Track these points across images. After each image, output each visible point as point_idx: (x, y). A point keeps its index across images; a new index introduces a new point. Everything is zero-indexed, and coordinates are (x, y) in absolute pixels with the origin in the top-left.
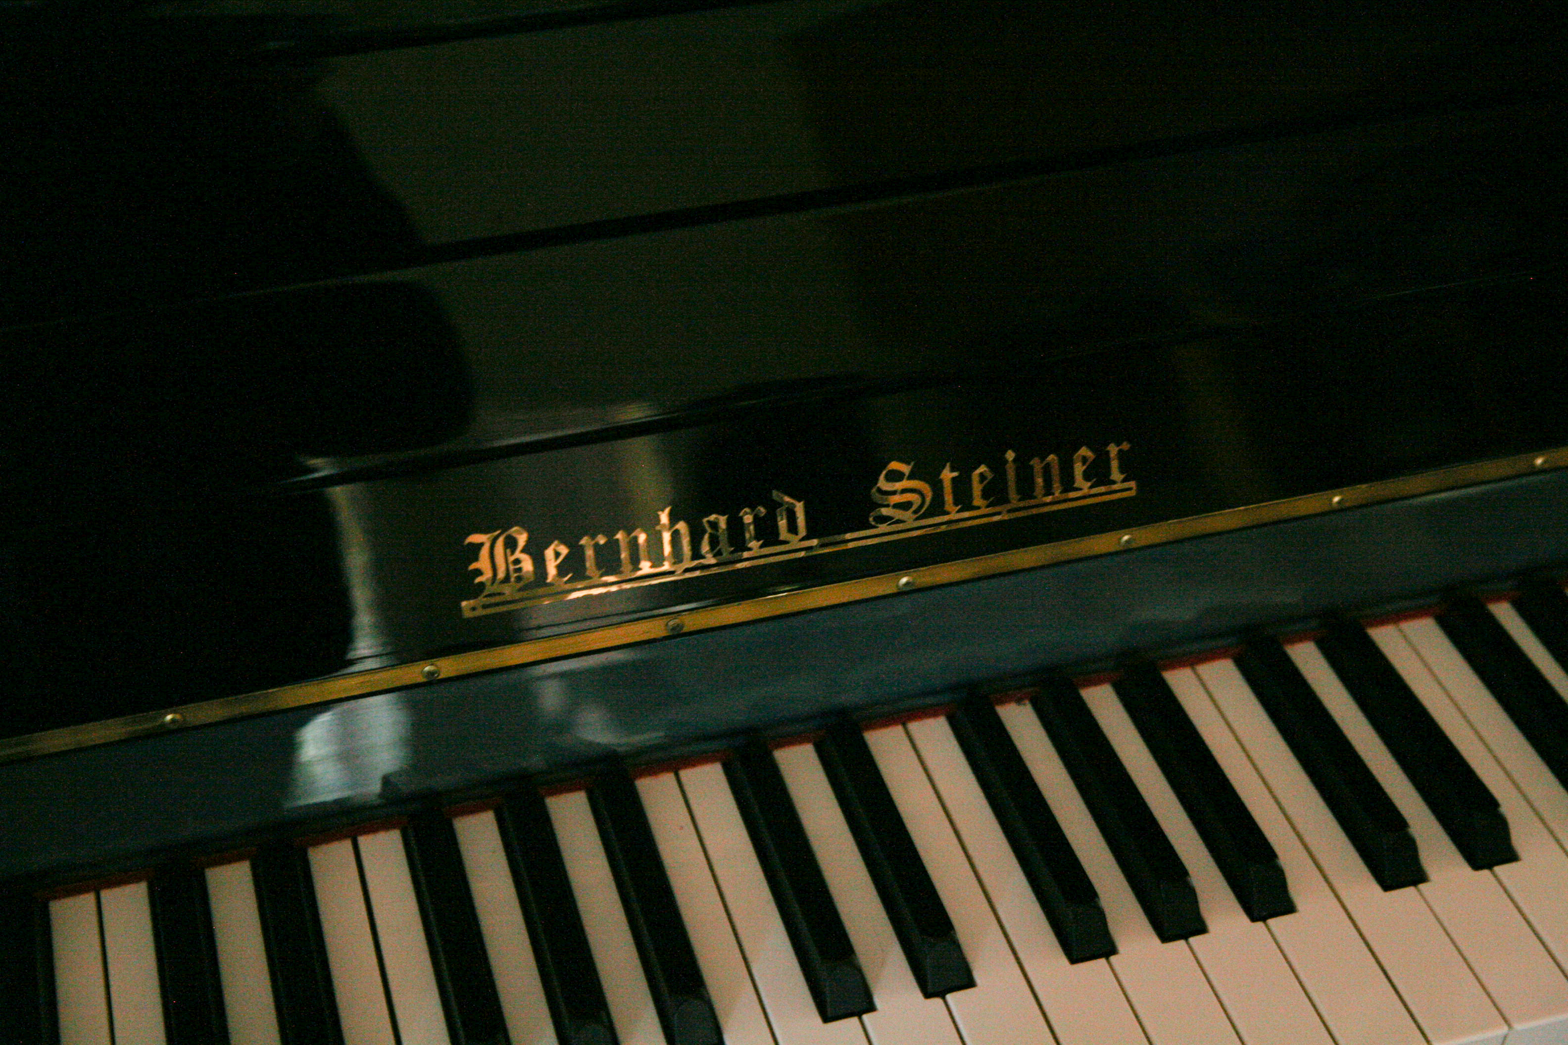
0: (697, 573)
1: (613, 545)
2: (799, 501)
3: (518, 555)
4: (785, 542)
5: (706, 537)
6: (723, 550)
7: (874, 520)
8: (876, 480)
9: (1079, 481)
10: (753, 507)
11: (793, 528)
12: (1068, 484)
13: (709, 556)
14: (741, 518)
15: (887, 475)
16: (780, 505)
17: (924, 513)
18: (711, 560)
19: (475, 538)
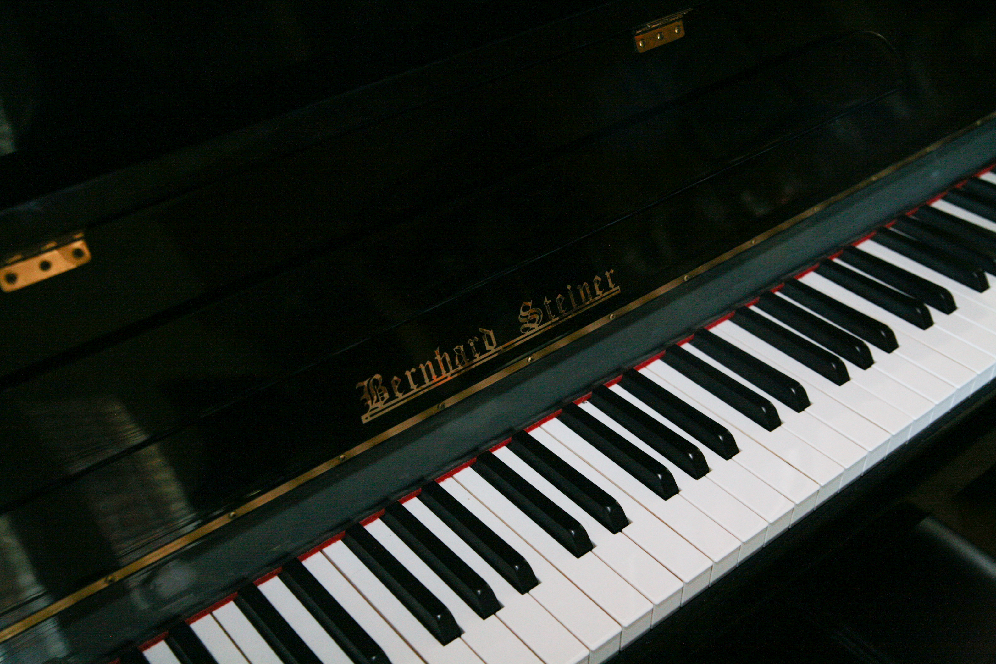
0: (456, 375)
1: (419, 371)
2: (490, 330)
3: (380, 387)
4: (490, 351)
5: (457, 356)
6: (465, 362)
7: (523, 330)
8: (519, 313)
9: (598, 292)
10: (473, 339)
11: (491, 344)
12: (594, 295)
13: (460, 366)
14: (469, 344)
15: (523, 307)
16: (483, 334)
17: (541, 322)
18: (460, 367)
19: (360, 384)
